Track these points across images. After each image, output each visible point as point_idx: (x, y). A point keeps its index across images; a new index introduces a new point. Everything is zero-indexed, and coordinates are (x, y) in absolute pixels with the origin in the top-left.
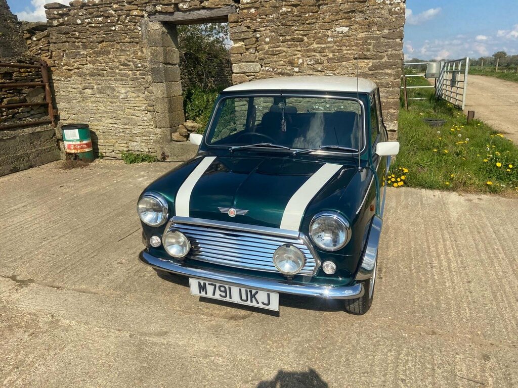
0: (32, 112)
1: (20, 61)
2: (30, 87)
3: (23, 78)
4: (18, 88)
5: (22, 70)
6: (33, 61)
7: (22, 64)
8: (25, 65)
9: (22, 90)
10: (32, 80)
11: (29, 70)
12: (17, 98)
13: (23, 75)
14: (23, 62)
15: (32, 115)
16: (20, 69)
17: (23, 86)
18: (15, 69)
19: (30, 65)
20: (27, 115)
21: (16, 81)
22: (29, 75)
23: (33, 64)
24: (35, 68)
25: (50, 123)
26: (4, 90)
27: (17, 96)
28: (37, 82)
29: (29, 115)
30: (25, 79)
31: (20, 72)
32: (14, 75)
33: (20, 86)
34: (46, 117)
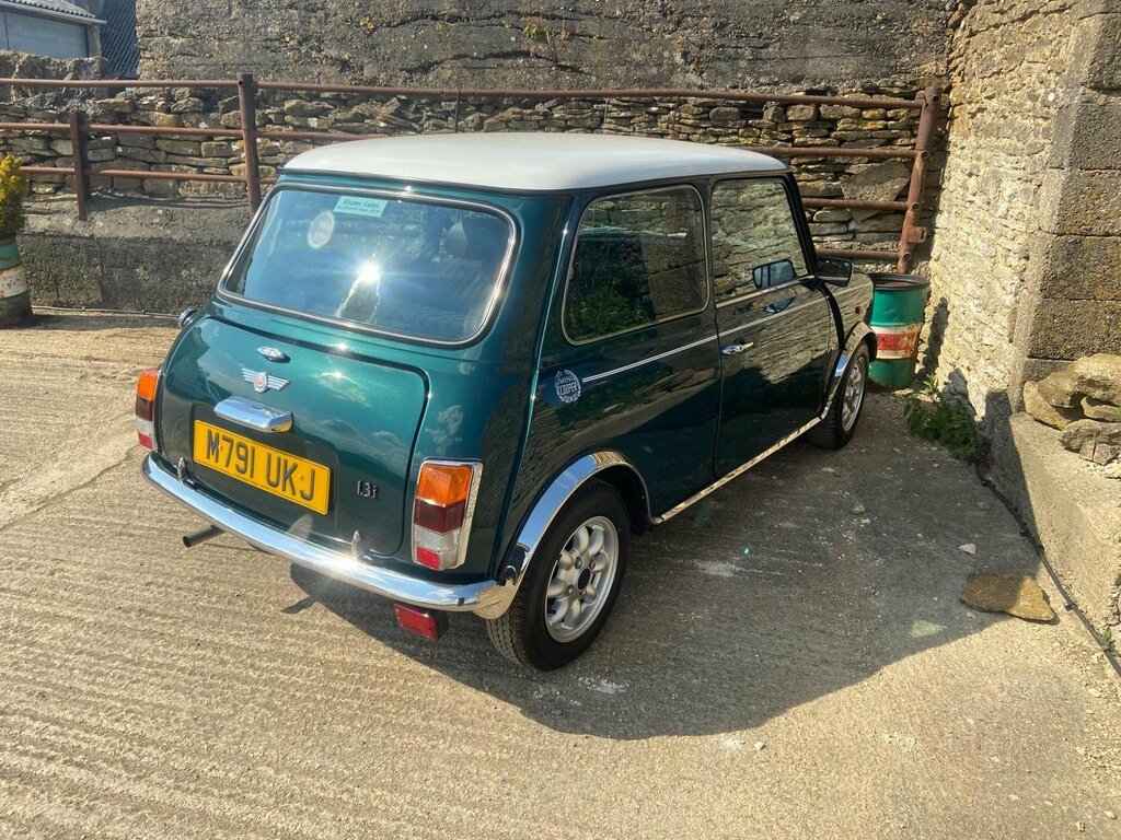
0: (852, 226)
1: (872, 90)
2: (872, 159)
3: (862, 134)
4: (839, 160)
5: (867, 114)
6: (915, 88)
7: (876, 99)
8: (884, 99)
9: (848, 165)
10: (890, 141)
11: (890, 113)
12: (821, 185)
13: (870, 126)
14: (881, 93)
15: (848, 232)
16: (862, 109)
17: (853, 155)
18: (848, 110)
19: (898, 100)
20: (828, 231)
21: (841, 141)
22: (886, 127)
23: (911, 96)
24: (911, 108)
25: (895, 260)
26: (794, 161)
27: (824, 178)
28: (901, 147)
29: (842, 229)
30: (869, 138)
31: (860, 116)
32: (840, 125)
33: (844, 155)
34: (888, 245)
